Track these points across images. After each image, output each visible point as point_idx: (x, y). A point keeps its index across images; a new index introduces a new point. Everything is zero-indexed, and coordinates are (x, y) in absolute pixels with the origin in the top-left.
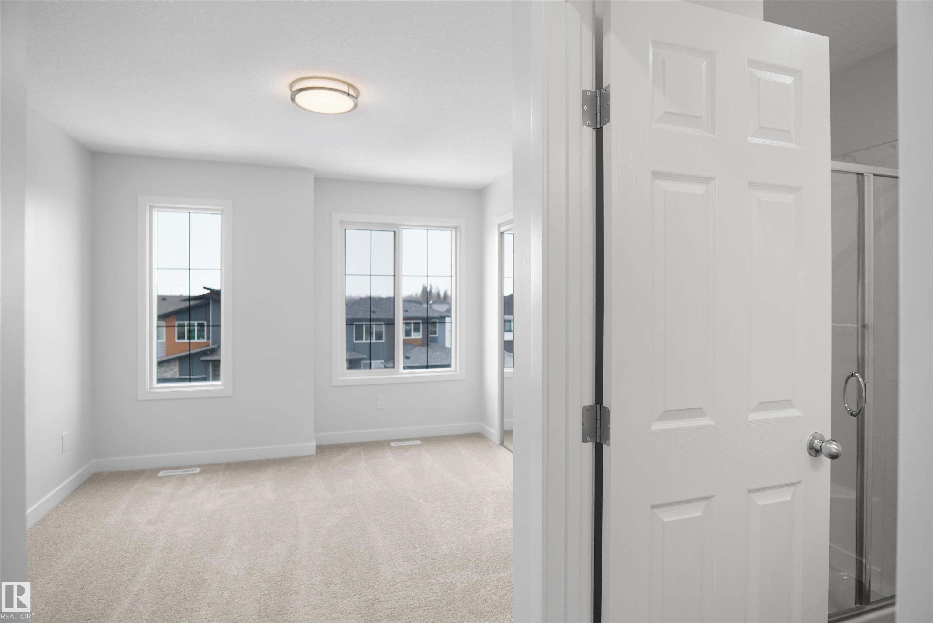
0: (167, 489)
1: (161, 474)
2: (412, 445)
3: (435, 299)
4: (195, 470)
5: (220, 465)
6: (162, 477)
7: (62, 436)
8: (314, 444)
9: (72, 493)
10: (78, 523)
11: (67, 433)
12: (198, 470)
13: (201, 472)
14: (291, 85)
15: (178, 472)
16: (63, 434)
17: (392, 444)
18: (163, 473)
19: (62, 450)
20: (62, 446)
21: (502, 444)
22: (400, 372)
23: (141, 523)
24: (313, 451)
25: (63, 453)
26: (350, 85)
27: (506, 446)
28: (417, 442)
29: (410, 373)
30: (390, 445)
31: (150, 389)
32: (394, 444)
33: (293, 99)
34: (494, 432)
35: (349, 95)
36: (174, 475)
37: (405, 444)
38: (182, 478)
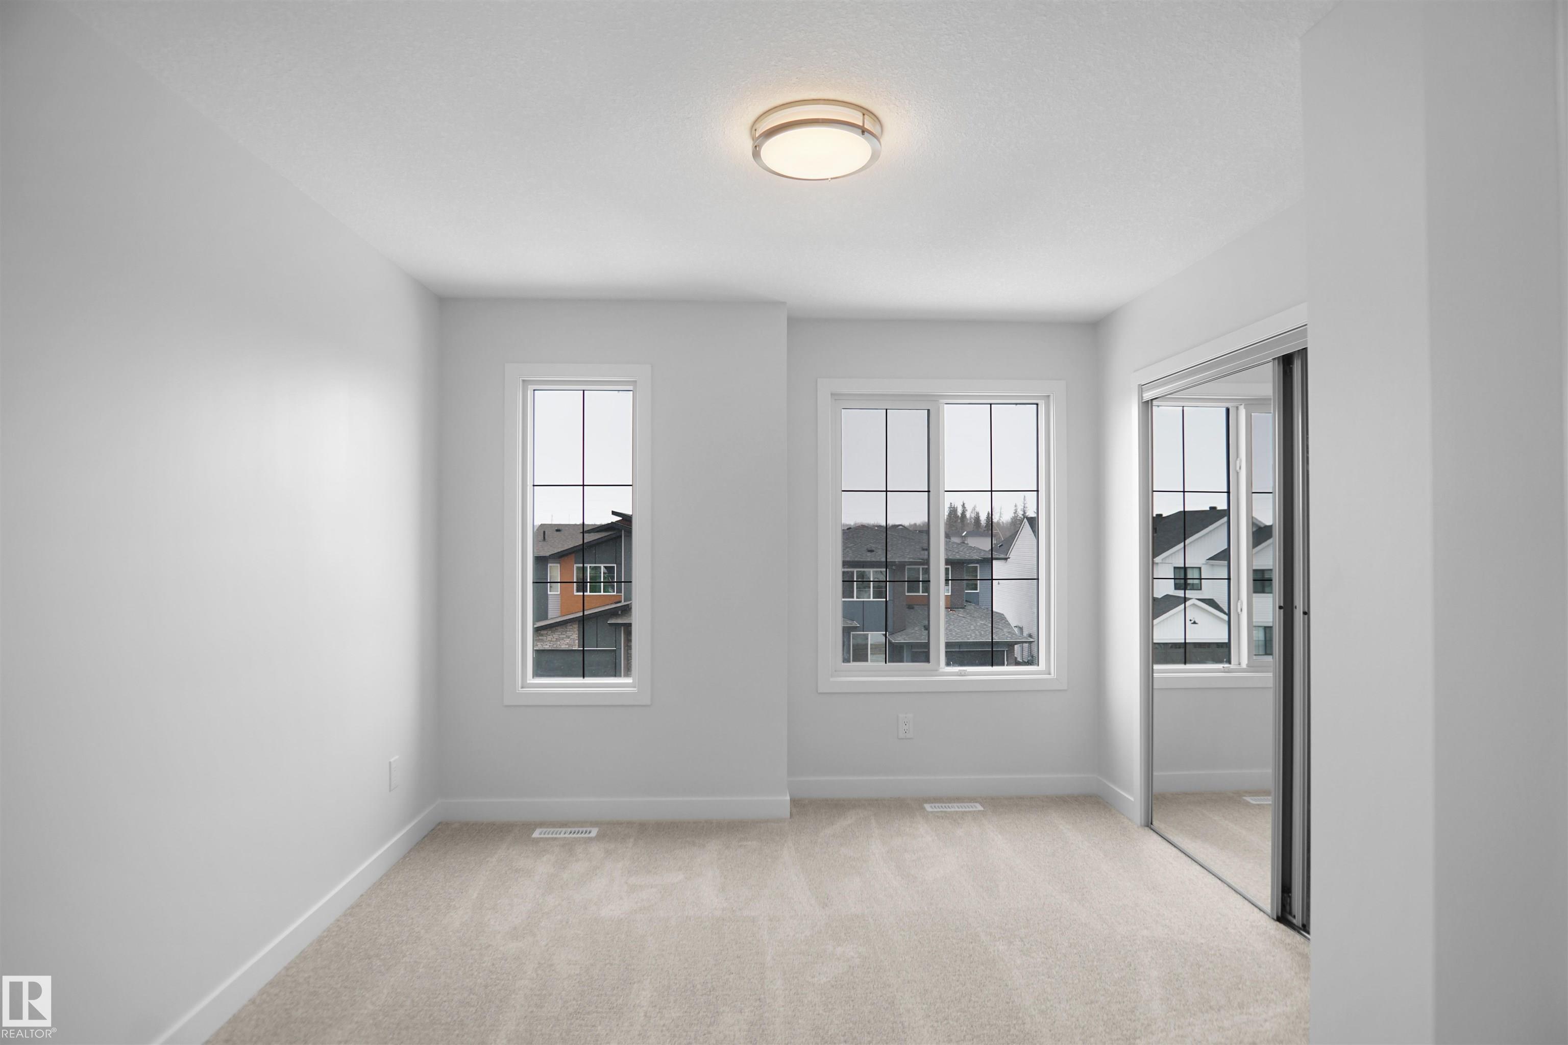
0: (543, 866)
1: (536, 834)
2: (966, 812)
3: (971, 528)
4: (590, 832)
5: (630, 824)
6: (537, 841)
7: (390, 763)
8: (788, 798)
9: (405, 857)
10: (405, 918)
11: (397, 757)
12: (594, 832)
13: (600, 837)
14: (753, 127)
15: (563, 834)
16: (392, 760)
17: (928, 807)
18: (540, 834)
19: (390, 788)
20: (390, 779)
21: (1149, 824)
22: (941, 670)
23: (499, 932)
24: (785, 811)
25: (390, 791)
26: (865, 111)
27: (1158, 830)
28: (976, 807)
29: (960, 674)
30: (924, 809)
31: (522, 688)
32: (931, 807)
33: (756, 154)
34: (1132, 799)
35: (864, 131)
36: (555, 839)
37: (953, 810)
38: (569, 846)
